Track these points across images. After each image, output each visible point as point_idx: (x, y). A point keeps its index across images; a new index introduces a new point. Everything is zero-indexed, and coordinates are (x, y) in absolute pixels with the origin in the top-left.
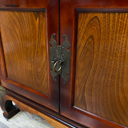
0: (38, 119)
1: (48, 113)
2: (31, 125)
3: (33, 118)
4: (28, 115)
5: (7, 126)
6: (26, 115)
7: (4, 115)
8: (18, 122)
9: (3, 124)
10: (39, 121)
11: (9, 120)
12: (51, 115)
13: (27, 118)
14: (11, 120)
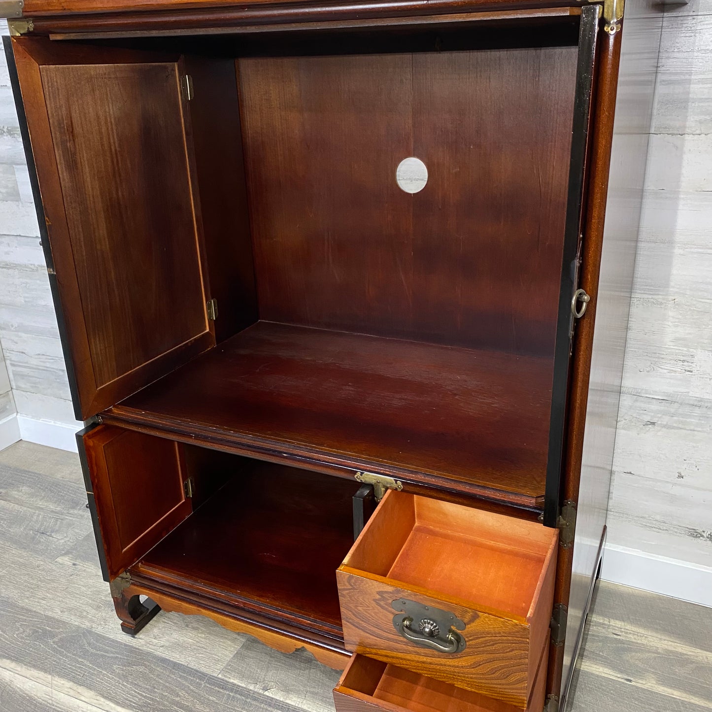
0: (198, 628)
1: (219, 609)
2: (186, 639)
3: (187, 626)
4: (175, 621)
5: (137, 647)
6: (170, 623)
7: (125, 628)
8: (157, 637)
9: (126, 645)
10: (202, 630)
11: (136, 636)
12: (225, 611)
13: (174, 628)
14: (140, 635)
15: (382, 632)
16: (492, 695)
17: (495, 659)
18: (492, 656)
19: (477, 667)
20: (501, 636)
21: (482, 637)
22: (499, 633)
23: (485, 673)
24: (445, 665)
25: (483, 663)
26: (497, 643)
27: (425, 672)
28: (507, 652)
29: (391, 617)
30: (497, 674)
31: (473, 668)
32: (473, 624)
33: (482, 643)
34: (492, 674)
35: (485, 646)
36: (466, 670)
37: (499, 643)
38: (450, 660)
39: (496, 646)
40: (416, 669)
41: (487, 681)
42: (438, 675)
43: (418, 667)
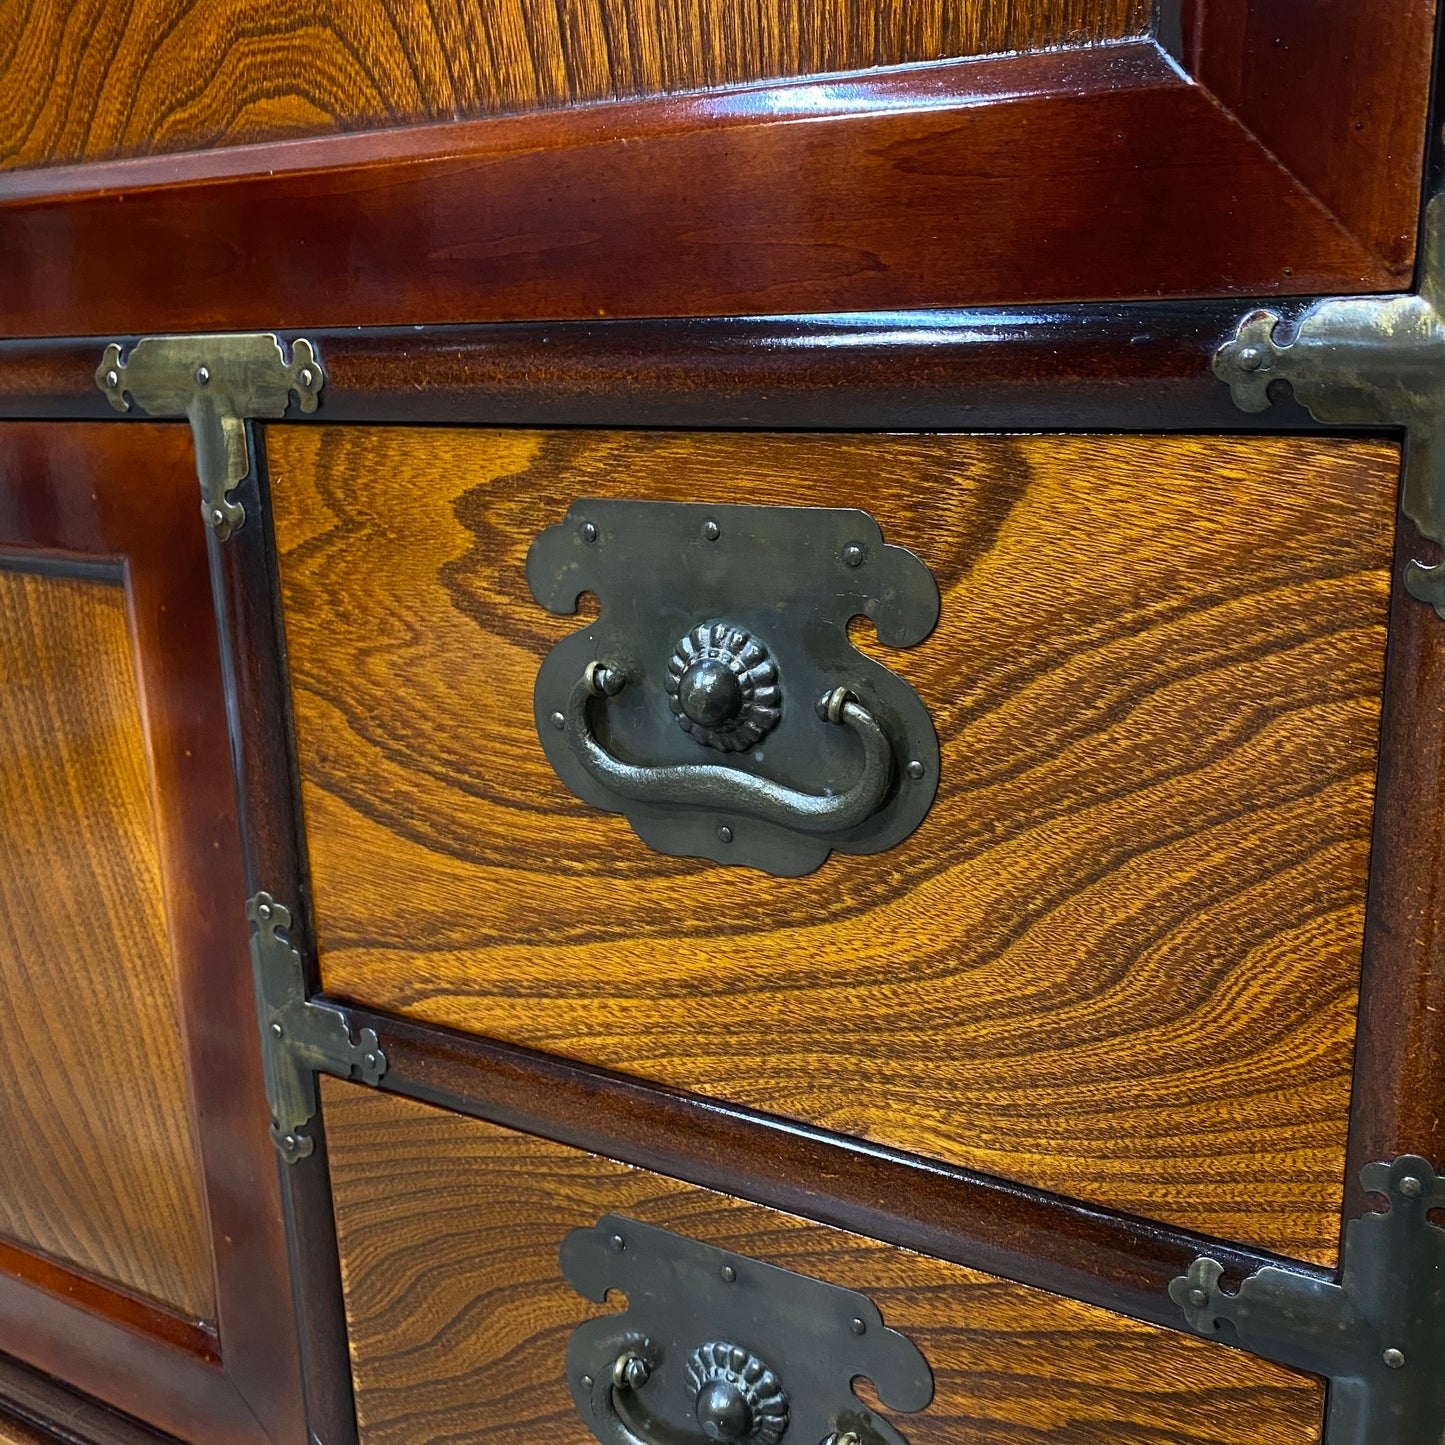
15: (486, 805)
16: (1100, 1177)
17: (1132, 844)
18: (1101, 822)
19: (1006, 943)
20: (1182, 611)
21: (1044, 666)
22: (1169, 581)
23: (1060, 989)
24: (813, 980)
25: (1051, 904)
26: (1148, 689)
27: (704, 1062)
28: (1223, 749)
29: (525, 667)
30: (1140, 980)
31: (983, 959)
32: (991, 562)
33: (1048, 718)
34: (1101, 990)
35: (1067, 739)
36: (933, 992)
37: (1162, 682)
38: (842, 930)
39: (1137, 715)
40: (652, 1052)
41: (1071, 1060)
42: (777, 1072)
43: (666, 1030)
